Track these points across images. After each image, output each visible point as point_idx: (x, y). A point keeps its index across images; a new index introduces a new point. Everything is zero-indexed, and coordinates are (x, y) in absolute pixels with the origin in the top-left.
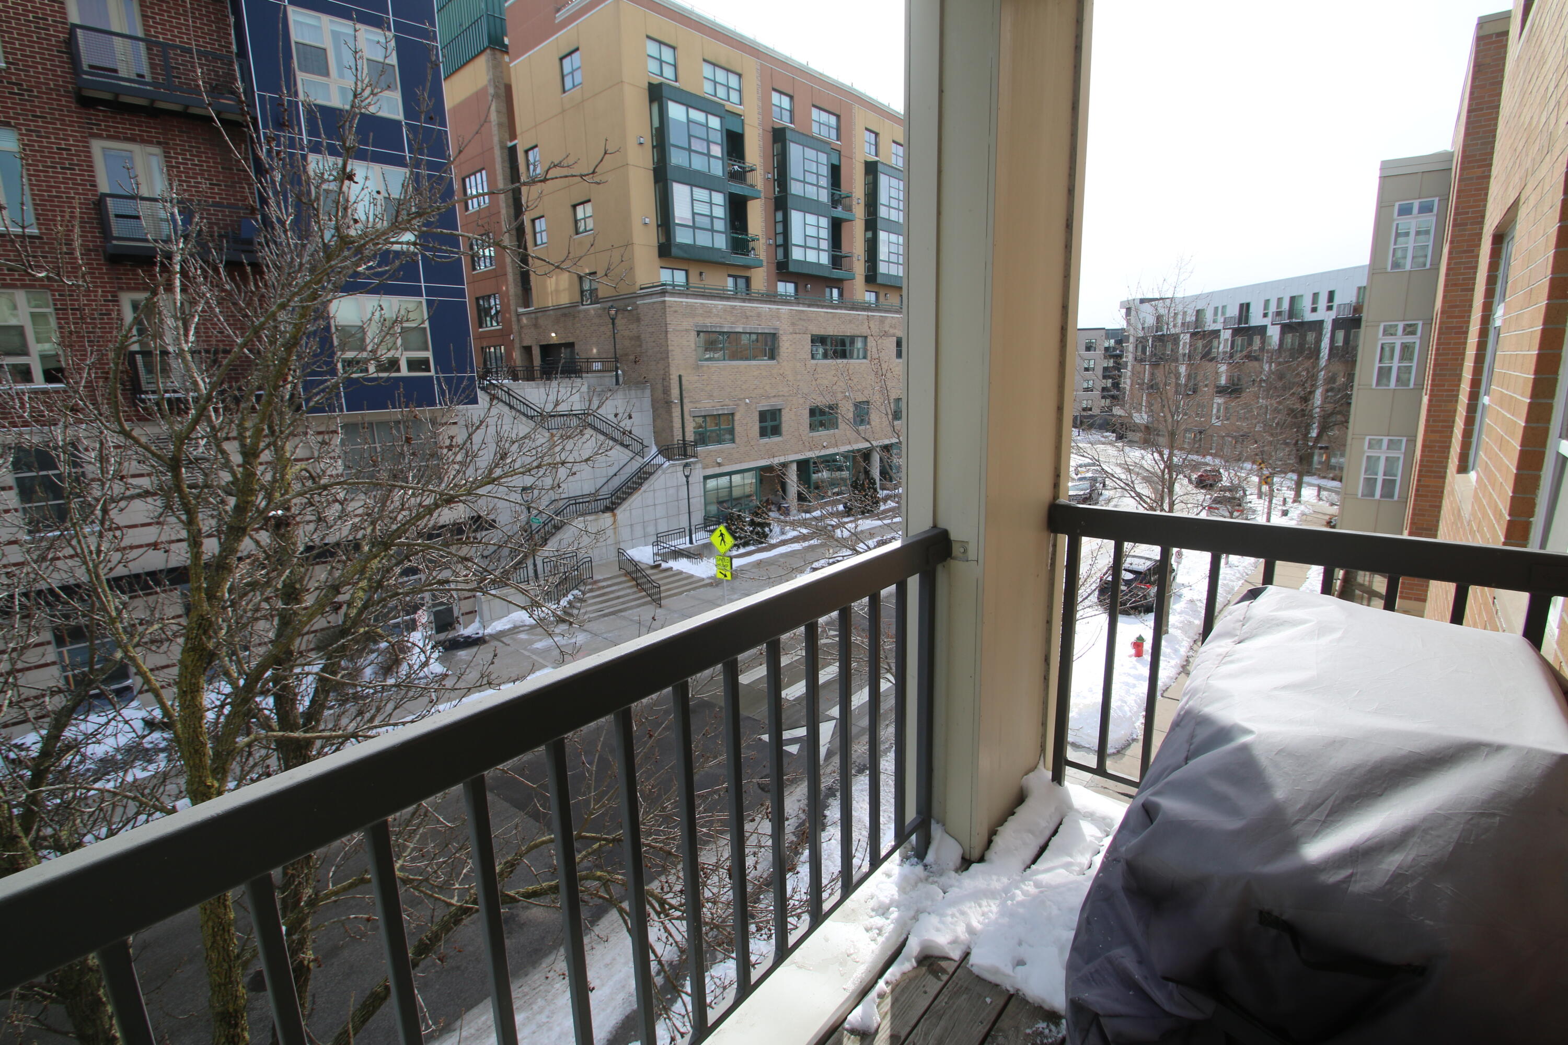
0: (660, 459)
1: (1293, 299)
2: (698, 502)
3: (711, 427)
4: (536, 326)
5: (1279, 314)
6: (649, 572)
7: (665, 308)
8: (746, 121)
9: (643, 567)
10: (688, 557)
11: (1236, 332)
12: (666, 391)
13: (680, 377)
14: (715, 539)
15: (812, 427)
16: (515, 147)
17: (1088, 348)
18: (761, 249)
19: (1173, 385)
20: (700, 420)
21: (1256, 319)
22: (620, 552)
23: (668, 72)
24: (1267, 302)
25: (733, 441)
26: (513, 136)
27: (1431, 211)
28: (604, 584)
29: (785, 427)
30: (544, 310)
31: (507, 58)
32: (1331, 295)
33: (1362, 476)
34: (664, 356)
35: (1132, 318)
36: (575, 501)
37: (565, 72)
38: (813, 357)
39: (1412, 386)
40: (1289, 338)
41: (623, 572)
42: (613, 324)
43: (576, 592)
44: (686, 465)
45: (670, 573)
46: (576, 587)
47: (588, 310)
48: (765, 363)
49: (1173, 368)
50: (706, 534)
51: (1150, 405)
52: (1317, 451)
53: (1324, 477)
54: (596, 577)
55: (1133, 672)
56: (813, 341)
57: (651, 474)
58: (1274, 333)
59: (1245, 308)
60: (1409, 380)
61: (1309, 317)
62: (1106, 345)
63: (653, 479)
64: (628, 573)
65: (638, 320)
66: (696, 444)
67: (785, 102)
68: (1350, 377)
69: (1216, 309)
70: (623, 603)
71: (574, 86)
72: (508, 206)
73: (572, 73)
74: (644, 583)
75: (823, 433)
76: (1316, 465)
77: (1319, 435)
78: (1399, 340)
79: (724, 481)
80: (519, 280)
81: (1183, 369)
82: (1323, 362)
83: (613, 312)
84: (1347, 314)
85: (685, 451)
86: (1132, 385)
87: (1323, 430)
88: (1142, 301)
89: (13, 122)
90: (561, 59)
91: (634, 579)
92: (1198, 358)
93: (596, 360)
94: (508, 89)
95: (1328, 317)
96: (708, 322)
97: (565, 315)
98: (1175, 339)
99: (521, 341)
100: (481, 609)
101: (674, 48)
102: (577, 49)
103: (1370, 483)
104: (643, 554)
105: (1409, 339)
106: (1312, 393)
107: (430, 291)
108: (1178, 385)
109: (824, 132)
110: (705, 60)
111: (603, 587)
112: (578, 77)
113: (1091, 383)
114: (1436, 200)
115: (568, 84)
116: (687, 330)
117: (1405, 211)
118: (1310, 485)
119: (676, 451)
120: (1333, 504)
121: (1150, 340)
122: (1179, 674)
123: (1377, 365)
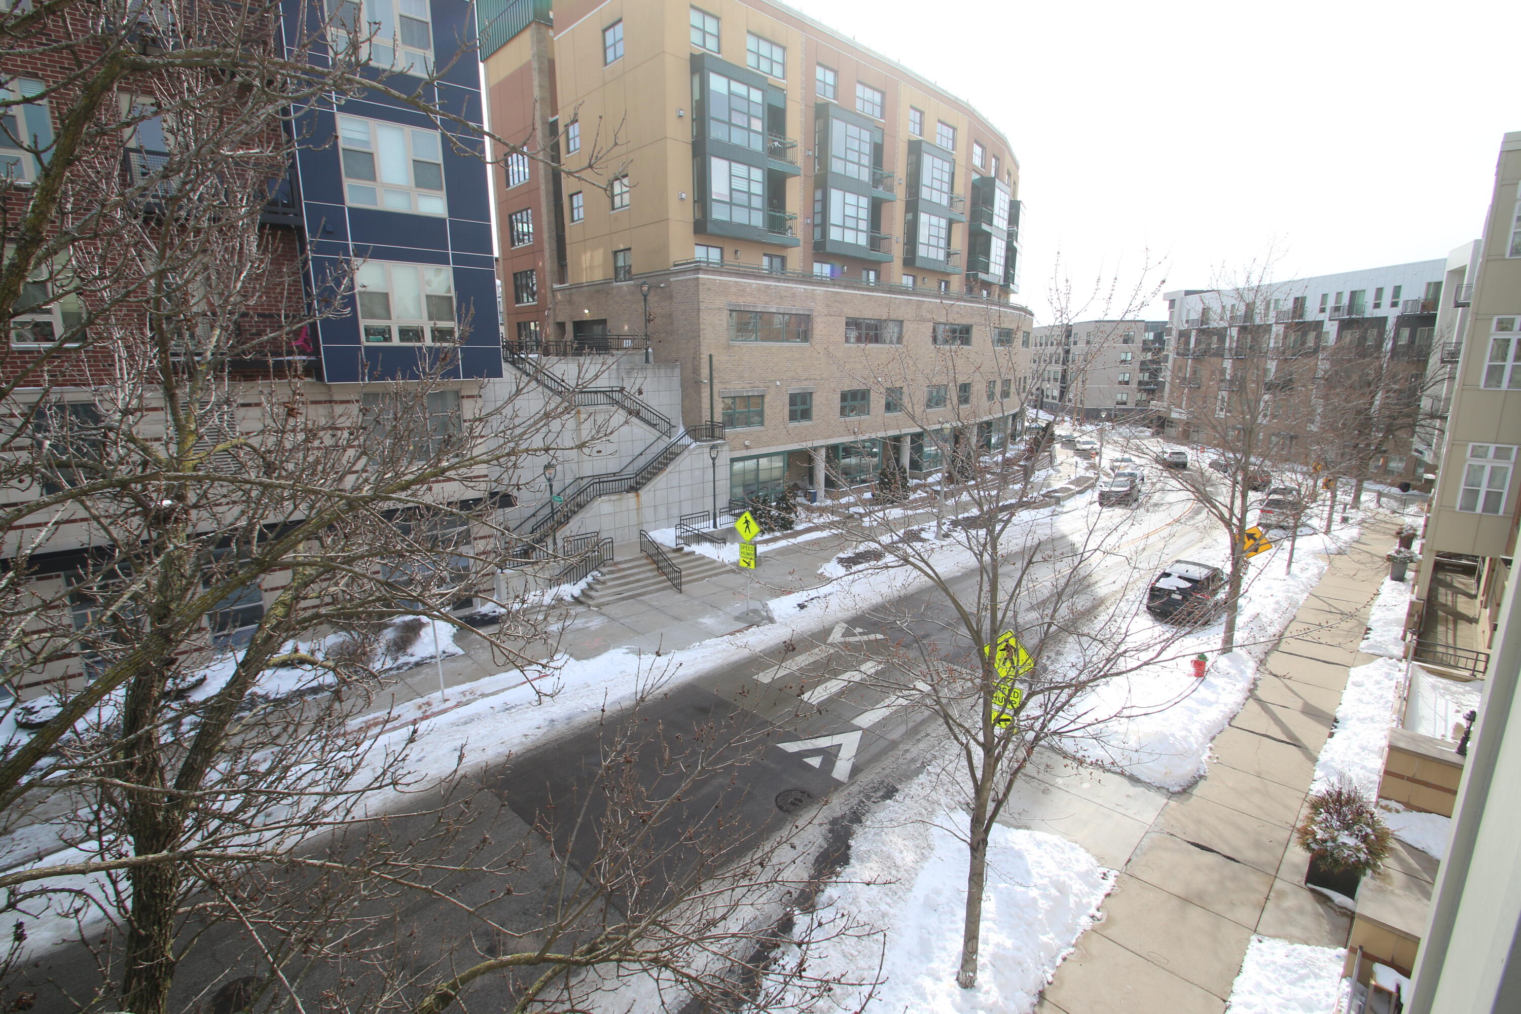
0: (687, 440)
1: (1353, 294)
2: (723, 485)
3: (740, 409)
4: (570, 302)
5: (1337, 309)
6: (670, 555)
7: (697, 286)
8: (788, 96)
9: (664, 549)
10: (711, 541)
11: (1289, 327)
12: (696, 371)
13: (711, 356)
14: (740, 525)
15: (843, 412)
16: (556, 121)
17: (1126, 341)
18: (799, 228)
19: (1217, 380)
20: (730, 401)
21: (1312, 314)
22: (642, 534)
23: (711, 44)
24: (1324, 296)
25: (762, 423)
26: (555, 111)
28: (625, 566)
29: (815, 412)
30: (579, 286)
31: (551, 33)
32: (1397, 290)
33: (1462, 487)
34: (695, 334)
35: (1176, 311)
36: (599, 480)
37: (608, 44)
38: (847, 340)
40: (1348, 335)
41: (644, 554)
42: (645, 300)
43: (595, 573)
44: (713, 447)
45: (692, 557)
46: (596, 568)
47: (621, 286)
48: (798, 345)
49: (1217, 362)
50: (731, 519)
51: (1191, 401)
53: (1381, 483)
54: (617, 559)
56: (847, 324)
57: (677, 455)
58: (1331, 329)
59: (1299, 303)
61: (1370, 312)
62: (1145, 337)
63: (679, 459)
64: (649, 556)
65: (671, 297)
66: (724, 426)
67: (830, 78)
69: (1268, 302)
70: (643, 587)
71: (616, 59)
72: (547, 182)
73: (614, 45)
74: (665, 567)
75: (853, 419)
76: (1374, 470)
78: (1515, 335)
79: (751, 464)
80: (555, 256)
81: (1228, 364)
83: (645, 288)
84: (1414, 310)
85: (713, 432)
86: (1172, 379)
88: (1188, 293)
89: (40, 73)
90: (604, 31)
91: (655, 562)
93: (627, 337)
94: (552, 63)
95: (1391, 314)
96: (741, 301)
97: (598, 292)
98: (1222, 332)
99: (555, 317)
100: (499, 586)
101: (718, 19)
102: (620, 21)
103: (1470, 496)
104: (666, 536)
107: (457, 260)
108: (1222, 381)
109: (868, 109)
110: (749, 32)
111: (624, 570)
112: (620, 51)
113: (1127, 375)
115: (610, 56)
116: (719, 309)
118: (1369, 490)
119: (704, 432)
120: (1394, 512)
121: (1194, 333)
122: (1247, 699)
123: (1487, 363)
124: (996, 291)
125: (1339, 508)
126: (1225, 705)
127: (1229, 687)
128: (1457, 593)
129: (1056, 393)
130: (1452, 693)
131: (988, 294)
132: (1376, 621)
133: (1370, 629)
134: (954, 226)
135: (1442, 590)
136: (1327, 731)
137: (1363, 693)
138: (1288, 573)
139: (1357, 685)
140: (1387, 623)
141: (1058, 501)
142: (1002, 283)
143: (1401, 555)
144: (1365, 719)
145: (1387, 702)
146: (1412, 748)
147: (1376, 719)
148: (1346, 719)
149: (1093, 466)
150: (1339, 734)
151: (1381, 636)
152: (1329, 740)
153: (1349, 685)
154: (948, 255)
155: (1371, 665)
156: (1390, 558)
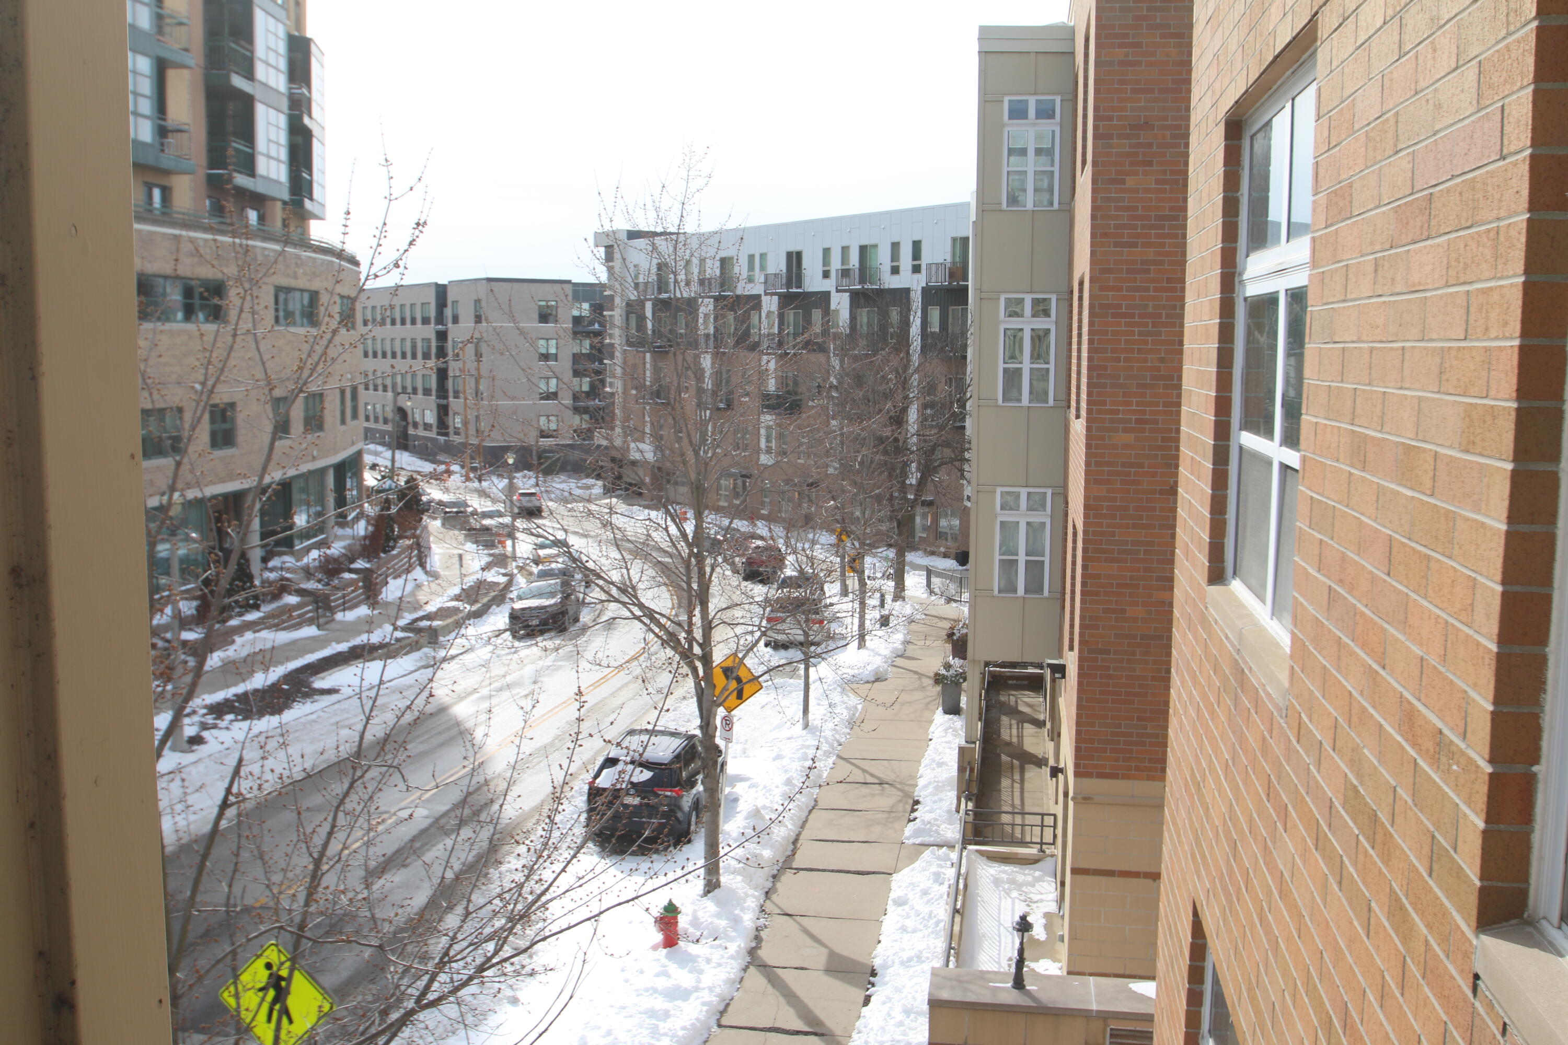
1: (863, 249)
5: (845, 273)
11: (787, 300)
17: (544, 317)
19: (693, 392)
21: (814, 282)
24: (826, 252)
27: (1052, 116)
32: (917, 247)
33: (997, 557)
35: (617, 263)
39: (1051, 402)
40: (864, 315)
49: (690, 359)
51: (657, 428)
52: (919, 510)
53: (933, 553)
55: (662, 983)
58: (841, 304)
59: (795, 259)
60: (1046, 393)
61: (892, 282)
62: (576, 313)
68: (959, 384)
69: (751, 258)
76: (920, 534)
77: (921, 483)
78: (1028, 324)
81: (707, 362)
82: (915, 359)
84: (940, 280)
86: (625, 392)
87: (927, 471)
88: (633, 235)
92: (731, 342)
95: (915, 283)
98: (691, 305)
103: (1009, 566)
105: (1041, 323)
106: (905, 410)
108: (700, 391)
113: (553, 382)
114: (1058, 99)
117: (1018, 112)
118: (916, 567)
120: (949, 600)
121: (649, 306)
122: (745, 970)
123: (1001, 366)
124: (278, 213)
125: (873, 601)
126: (711, 989)
127: (716, 955)
128: (1023, 722)
129: (430, 417)
130: (1019, 886)
131: (261, 218)
132: (926, 787)
133: (917, 802)
134: (172, 76)
135: (1005, 720)
136: (860, 995)
137: (908, 916)
138: (806, 726)
139: (900, 903)
140: (939, 789)
141: (433, 637)
142: (286, 196)
143: (952, 672)
144: (910, 960)
145: (938, 922)
146: (958, 996)
147: (925, 955)
148: (885, 967)
149: (500, 561)
150: (879, 994)
151: (930, 812)
152: (865, 1010)
153: (890, 907)
154: (162, 132)
155: (916, 865)
156: (938, 679)
